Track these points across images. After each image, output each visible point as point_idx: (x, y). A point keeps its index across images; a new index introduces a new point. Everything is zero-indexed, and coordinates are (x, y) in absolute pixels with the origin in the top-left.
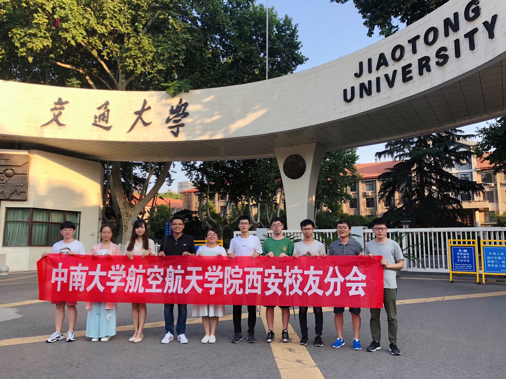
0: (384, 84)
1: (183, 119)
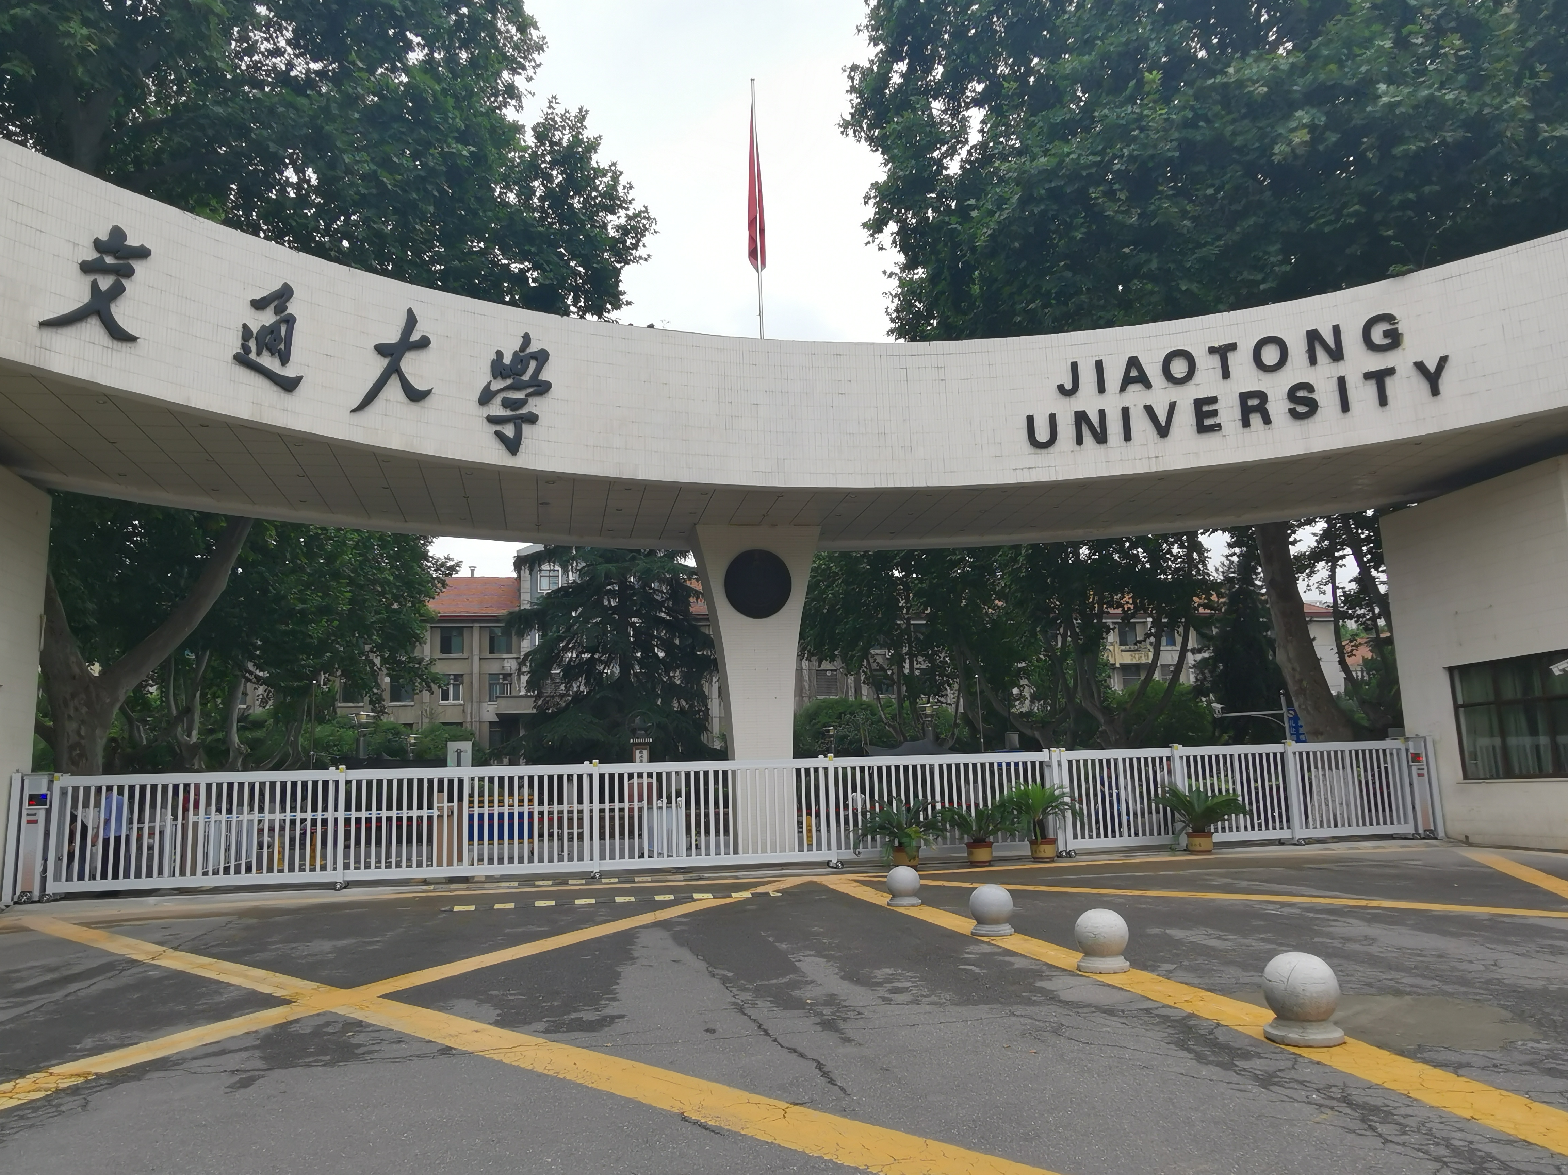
0: (1141, 425)
1: (532, 401)
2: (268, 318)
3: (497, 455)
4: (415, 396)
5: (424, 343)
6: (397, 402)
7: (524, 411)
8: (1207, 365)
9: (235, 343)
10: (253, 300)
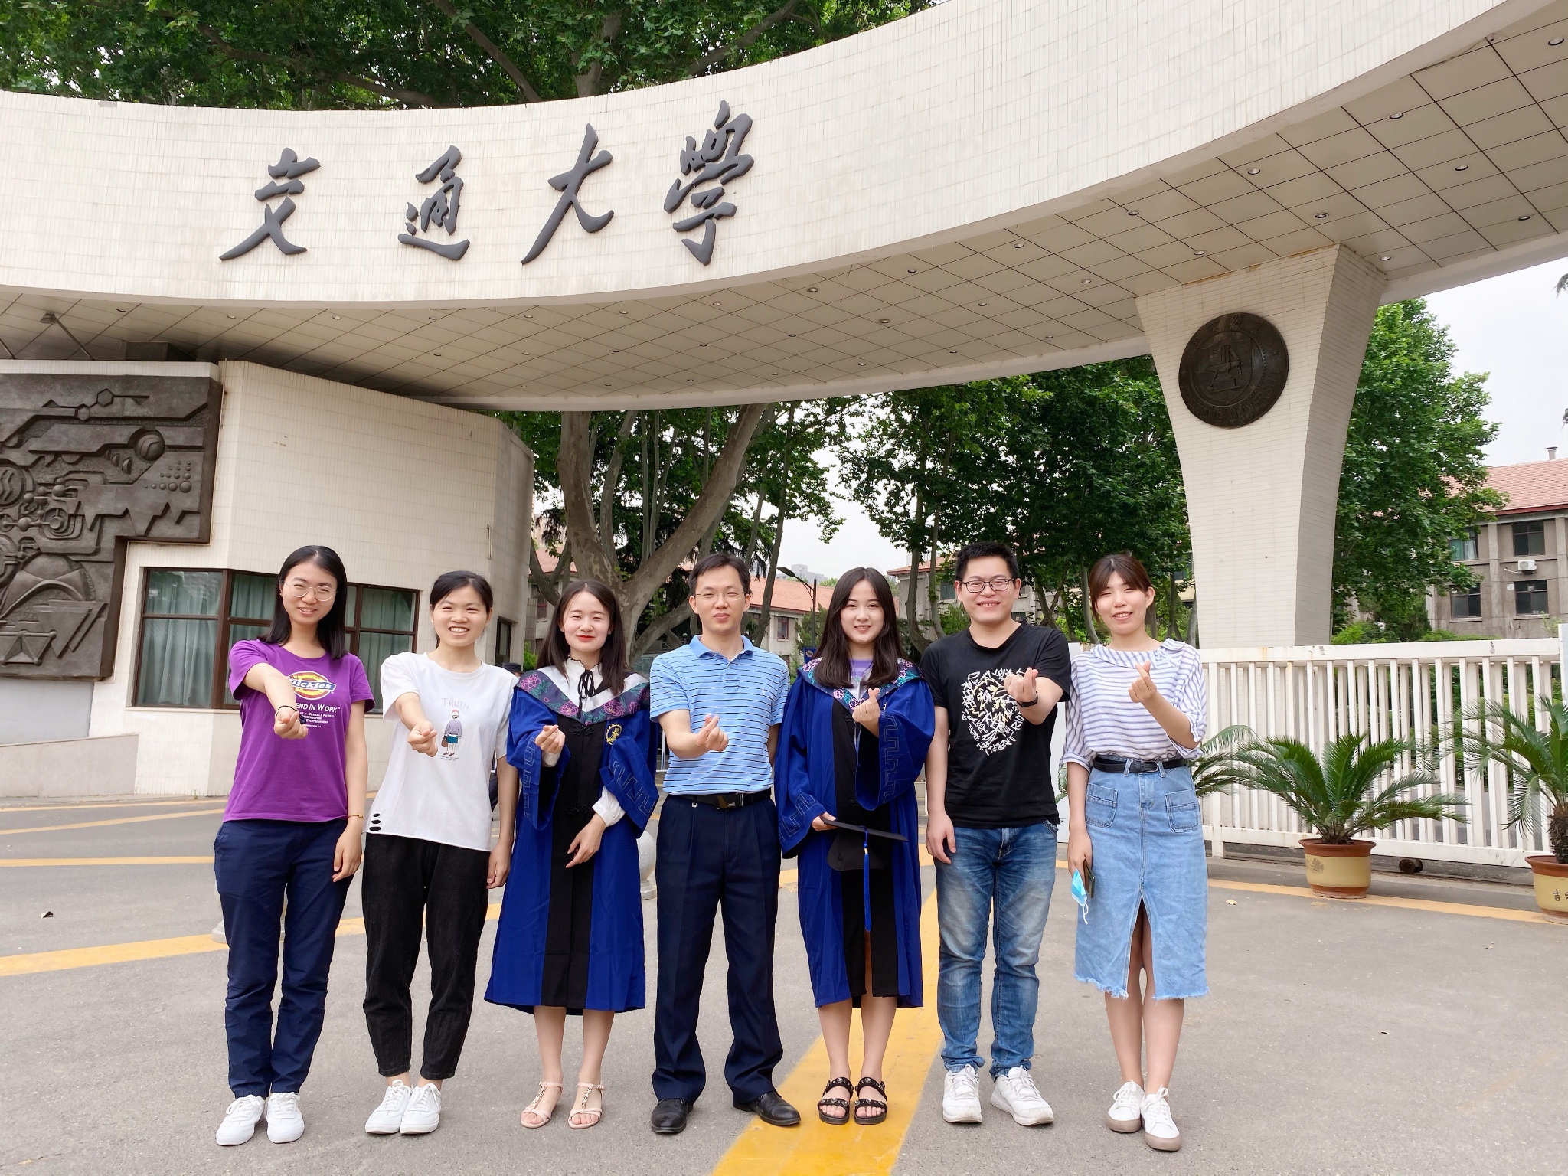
1: (730, 189)
2: (435, 188)
3: (685, 272)
4: (595, 226)
5: (606, 162)
6: (575, 239)
7: (720, 204)
9: (400, 225)
10: (419, 177)
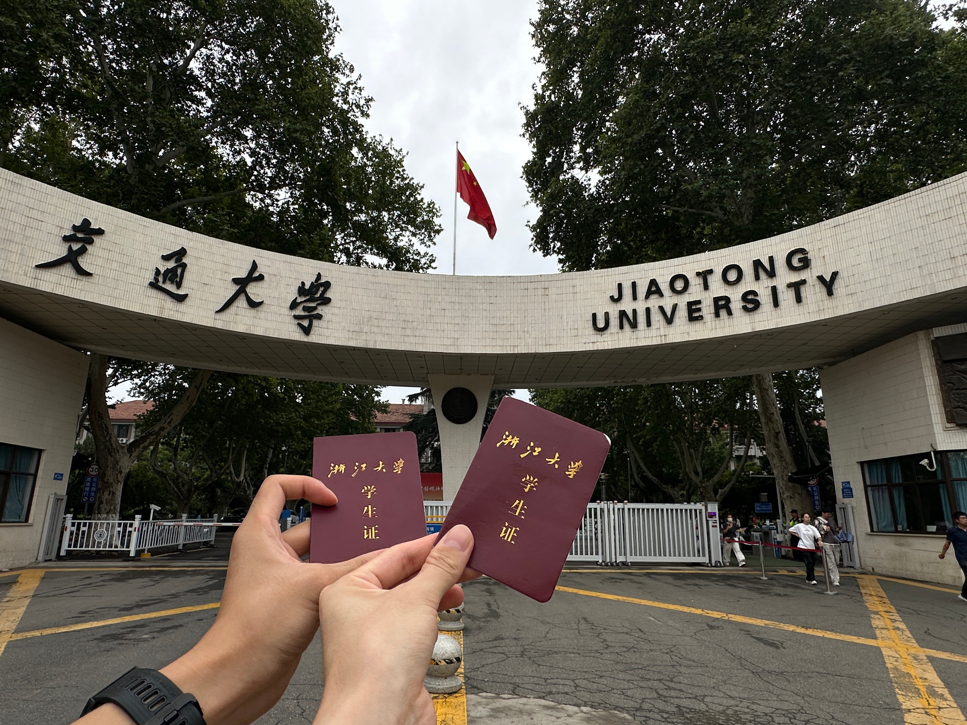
0: (656, 317)
1: (320, 308)
2: (171, 264)
3: (297, 336)
4: (253, 304)
5: (261, 278)
6: (243, 308)
7: (315, 313)
8: (695, 283)
9: (150, 277)
10: (163, 256)
